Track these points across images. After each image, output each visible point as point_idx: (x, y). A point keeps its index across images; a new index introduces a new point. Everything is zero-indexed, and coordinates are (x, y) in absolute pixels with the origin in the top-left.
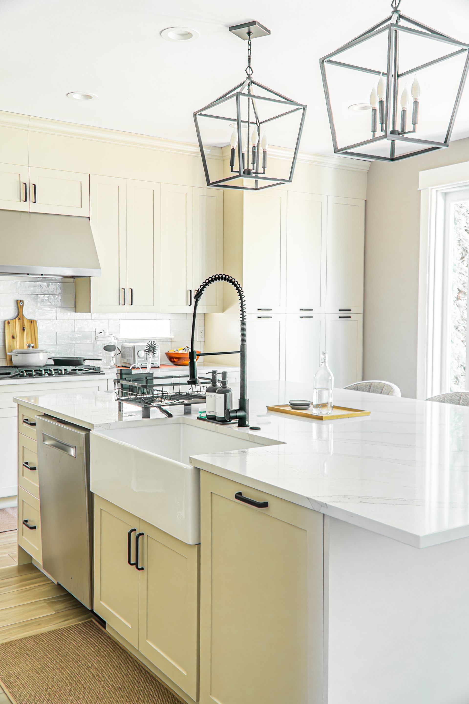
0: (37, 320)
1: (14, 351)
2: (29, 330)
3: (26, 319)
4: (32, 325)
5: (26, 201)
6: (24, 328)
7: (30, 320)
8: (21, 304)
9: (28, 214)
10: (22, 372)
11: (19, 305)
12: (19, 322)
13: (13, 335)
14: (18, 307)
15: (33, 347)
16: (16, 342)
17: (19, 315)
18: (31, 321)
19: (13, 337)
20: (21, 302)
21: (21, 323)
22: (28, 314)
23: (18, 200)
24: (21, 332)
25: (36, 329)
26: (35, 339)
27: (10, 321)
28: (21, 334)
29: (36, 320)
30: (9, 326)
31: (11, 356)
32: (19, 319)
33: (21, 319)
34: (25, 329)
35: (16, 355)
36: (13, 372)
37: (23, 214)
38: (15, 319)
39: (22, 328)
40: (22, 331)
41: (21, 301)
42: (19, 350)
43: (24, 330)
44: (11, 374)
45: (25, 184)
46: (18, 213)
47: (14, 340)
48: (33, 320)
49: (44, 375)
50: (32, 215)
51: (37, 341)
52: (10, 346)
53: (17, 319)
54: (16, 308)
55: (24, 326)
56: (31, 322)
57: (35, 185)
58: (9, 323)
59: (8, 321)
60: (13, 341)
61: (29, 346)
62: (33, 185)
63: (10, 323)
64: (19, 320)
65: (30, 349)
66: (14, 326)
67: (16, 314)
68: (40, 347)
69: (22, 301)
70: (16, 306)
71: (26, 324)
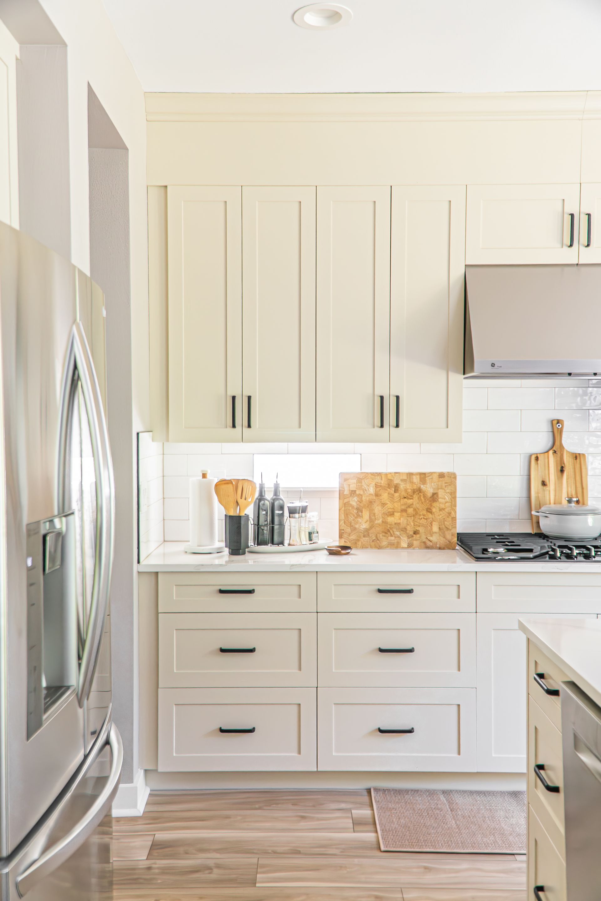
0: (587, 455)
1: (543, 509)
2: (572, 470)
3: (567, 451)
4: (577, 462)
5: (571, 245)
6: (562, 467)
7: (573, 453)
8: (559, 426)
9: (575, 268)
10: (553, 550)
11: (556, 427)
12: (554, 457)
13: (544, 480)
14: (553, 432)
15: (578, 502)
16: (548, 492)
18: (574, 456)
19: (544, 484)
20: (558, 423)
21: (559, 459)
22: (570, 443)
23: (559, 245)
24: (558, 476)
25: (583, 470)
26: (582, 488)
27: (538, 455)
28: (558, 479)
29: (584, 455)
30: (537, 464)
31: (538, 517)
32: (555, 452)
33: (558, 452)
34: (564, 469)
35: (546, 517)
36: (538, 547)
37: (567, 269)
38: (547, 452)
39: (559, 468)
40: (560, 473)
41: (558, 421)
42: (553, 507)
43: (562, 471)
44: (534, 551)
45: (572, 215)
46: (558, 269)
47: (545, 488)
48: (579, 454)
49: (594, 557)
50: (583, 269)
51: (585, 491)
52: (537, 498)
53: (551, 452)
54: (551, 434)
55: (563, 465)
56: (576, 457)
57: (589, 215)
58: (537, 459)
59: (536, 456)
60: (544, 491)
61: (570, 501)
62: (586, 214)
63: (540, 458)
64: (555, 454)
65: (571, 507)
66: (545, 465)
67: (550, 444)
68: (591, 503)
69: (560, 421)
70: (550, 430)
71: (567, 461)
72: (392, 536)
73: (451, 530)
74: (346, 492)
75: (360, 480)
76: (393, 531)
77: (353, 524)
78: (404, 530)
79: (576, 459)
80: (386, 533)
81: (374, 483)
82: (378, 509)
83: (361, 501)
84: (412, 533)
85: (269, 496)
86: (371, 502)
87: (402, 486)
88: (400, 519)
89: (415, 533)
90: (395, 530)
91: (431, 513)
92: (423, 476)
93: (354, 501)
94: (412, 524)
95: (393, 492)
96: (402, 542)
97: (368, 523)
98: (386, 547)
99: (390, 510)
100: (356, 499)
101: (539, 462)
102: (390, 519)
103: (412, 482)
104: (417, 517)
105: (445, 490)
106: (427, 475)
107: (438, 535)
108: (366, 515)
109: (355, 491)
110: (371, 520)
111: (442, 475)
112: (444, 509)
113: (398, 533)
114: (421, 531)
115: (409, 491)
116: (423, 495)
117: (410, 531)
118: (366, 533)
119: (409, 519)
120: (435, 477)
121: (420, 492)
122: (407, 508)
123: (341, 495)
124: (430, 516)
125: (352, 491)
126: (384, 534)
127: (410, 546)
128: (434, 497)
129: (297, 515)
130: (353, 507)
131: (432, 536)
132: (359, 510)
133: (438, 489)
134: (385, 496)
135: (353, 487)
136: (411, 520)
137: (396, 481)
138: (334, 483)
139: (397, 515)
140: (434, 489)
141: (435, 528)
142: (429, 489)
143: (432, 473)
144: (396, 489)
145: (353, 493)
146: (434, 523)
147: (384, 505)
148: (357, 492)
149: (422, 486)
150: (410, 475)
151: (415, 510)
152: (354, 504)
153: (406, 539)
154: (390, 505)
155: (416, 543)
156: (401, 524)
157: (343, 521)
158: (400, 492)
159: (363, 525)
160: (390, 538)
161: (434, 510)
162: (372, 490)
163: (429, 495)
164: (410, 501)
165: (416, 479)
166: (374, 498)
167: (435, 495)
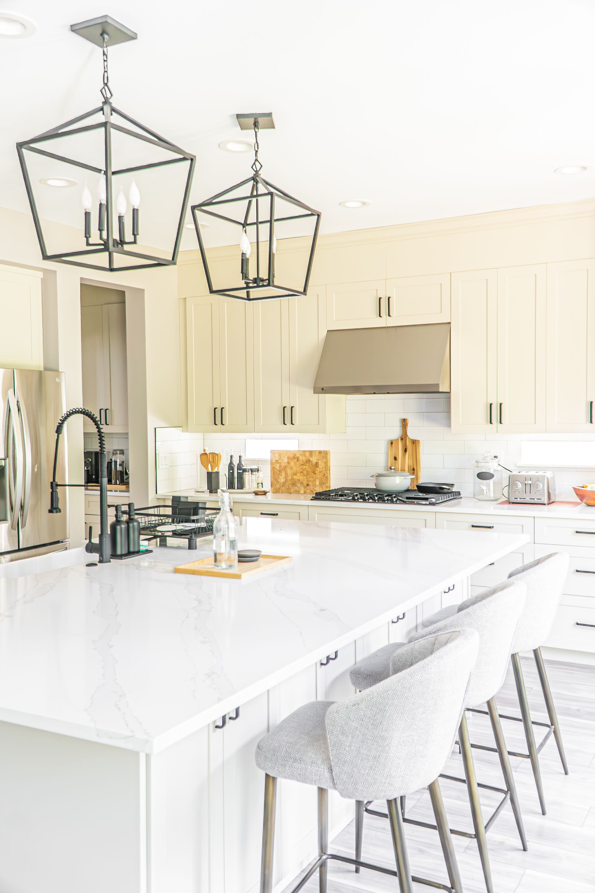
0: (420, 441)
2: (411, 451)
3: (409, 438)
4: (414, 445)
6: (406, 449)
11: (404, 422)
12: (402, 442)
13: (395, 456)
14: (403, 427)
16: (397, 464)
17: (404, 437)
18: (413, 441)
19: (395, 459)
21: (404, 443)
22: (412, 434)
24: (403, 454)
25: (418, 451)
26: (417, 462)
27: (393, 441)
29: (418, 441)
30: (392, 446)
33: (404, 439)
38: (398, 439)
39: (404, 449)
40: (404, 452)
41: (405, 420)
43: (406, 451)
47: (396, 461)
48: (415, 440)
53: (401, 439)
55: (406, 447)
58: (392, 443)
59: (391, 441)
60: (395, 463)
63: (393, 443)
66: (396, 447)
67: (400, 435)
70: (402, 425)
71: (409, 444)
72: (296, 486)
73: (325, 484)
74: (274, 461)
75: (280, 455)
76: (297, 484)
77: (277, 479)
78: (302, 483)
79: (414, 443)
80: (293, 485)
81: (287, 457)
82: (289, 471)
83: (280, 466)
84: (306, 485)
85: (236, 462)
86: (285, 467)
87: (301, 458)
88: (300, 477)
89: (308, 485)
90: (297, 483)
91: (315, 474)
92: (311, 453)
93: (277, 466)
94: (306, 480)
95: (296, 461)
96: (301, 490)
97: (284, 479)
98: (293, 493)
99: (295, 472)
100: (278, 465)
101: (393, 445)
102: (295, 477)
103: (305, 456)
104: (309, 476)
105: (322, 461)
106: (313, 452)
107: (319, 486)
108: (283, 474)
109: (278, 461)
110: (286, 477)
111: (320, 452)
112: (321, 472)
113: (299, 485)
114: (310, 484)
115: (304, 461)
116: (311, 464)
117: (305, 483)
118: (284, 484)
119: (304, 477)
120: (317, 453)
121: (310, 462)
122: (303, 470)
123: (272, 463)
124: (315, 476)
125: (277, 460)
126: (292, 485)
127: (305, 492)
128: (317, 465)
129: (254, 473)
130: (277, 470)
131: (316, 487)
132: (280, 471)
133: (319, 460)
134: (292, 464)
135: (277, 458)
136: (305, 477)
137: (298, 455)
138: (268, 456)
139: (298, 474)
140: (316, 460)
141: (317, 483)
142: (314, 460)
143: (315, 451)
144: (298, 459)
145: (277, 461)
146: (316, 480)
147: (292, 468)
148: (279, 461)
149: (310, 458)
150: (305, 451)
151: (307, 472)
152: (278, 468)
153: (303, 489)
154: (295, 469)
155: (308, 491)
156: (301, 480)
157: (272, 478)
158: (299, 461)
159: (282, 480)
160: (295, 488)
161: (316, 472)
162: (286, 460)
163: (314, 463)
164: (305, 467)
165: (307, 454)
166: (287, 464)
167: (317, 464)
